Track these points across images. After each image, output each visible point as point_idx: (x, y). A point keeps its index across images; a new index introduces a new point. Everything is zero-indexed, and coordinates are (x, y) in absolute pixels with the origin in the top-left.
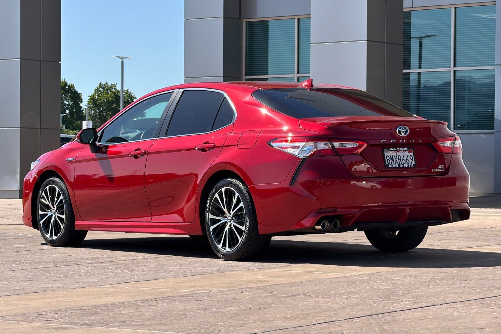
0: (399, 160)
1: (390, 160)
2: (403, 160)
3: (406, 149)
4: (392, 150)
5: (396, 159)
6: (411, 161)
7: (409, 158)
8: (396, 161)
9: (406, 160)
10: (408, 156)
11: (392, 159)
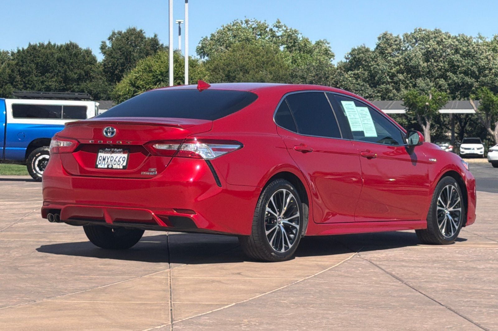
0: (111, 160)
1: (102, 160)
2: (115, 161)
3: (122, 150)
4: (107, 151)
5: (108, 159)
6: (122, 162)
7: (121, 160)
8: (108, 162)
9: (117, 161)
10: (121, 157)
11: (104, 159)
